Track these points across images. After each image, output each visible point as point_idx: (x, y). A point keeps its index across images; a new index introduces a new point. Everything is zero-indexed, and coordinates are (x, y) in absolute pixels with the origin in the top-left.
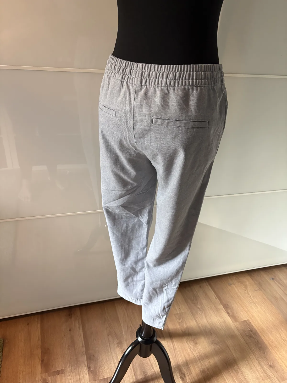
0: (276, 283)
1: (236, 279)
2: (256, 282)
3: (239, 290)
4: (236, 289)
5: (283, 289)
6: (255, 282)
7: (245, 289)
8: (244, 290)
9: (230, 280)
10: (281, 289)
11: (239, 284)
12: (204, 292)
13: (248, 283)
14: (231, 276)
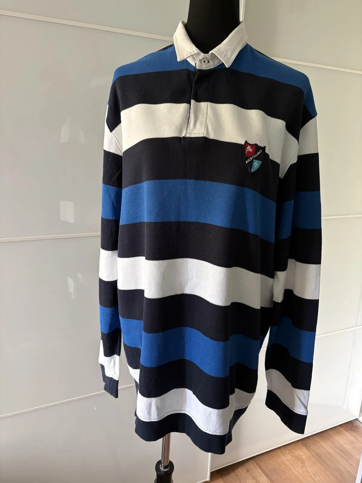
1: (289, 453)
3: (296, 468)
4: (292, 468)
5: (346, 459)
8: (301, 467)
9: (282, 456)
10: (344, 458)
11: (294, 459)
12: (254, 478)
13: (304, 457)
14: (282, 449)
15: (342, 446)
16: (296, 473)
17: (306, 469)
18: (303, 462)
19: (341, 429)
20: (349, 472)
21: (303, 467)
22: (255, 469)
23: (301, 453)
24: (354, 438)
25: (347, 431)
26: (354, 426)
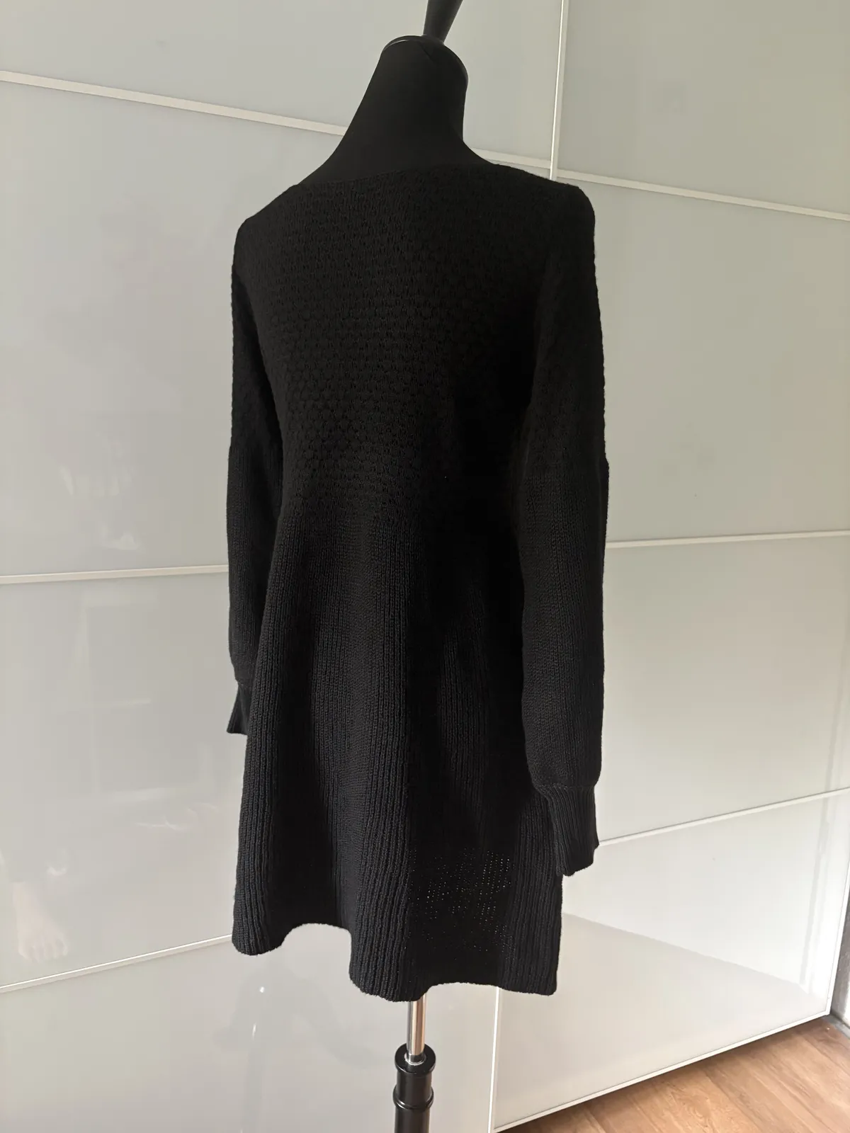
0: (784, 1089)
2: (731, 1094)
3: (690, 1127)
6: (727, 1095)
7: (705, 1122)
8: (702, 1125)
9: (657, 1100)
11: (686, 1106)
13: (708, 1102)
14: (658, 1086)
18: (706, 1114)
19: (798, 1038)
21: (707, 1126)
23: (701, 1093)
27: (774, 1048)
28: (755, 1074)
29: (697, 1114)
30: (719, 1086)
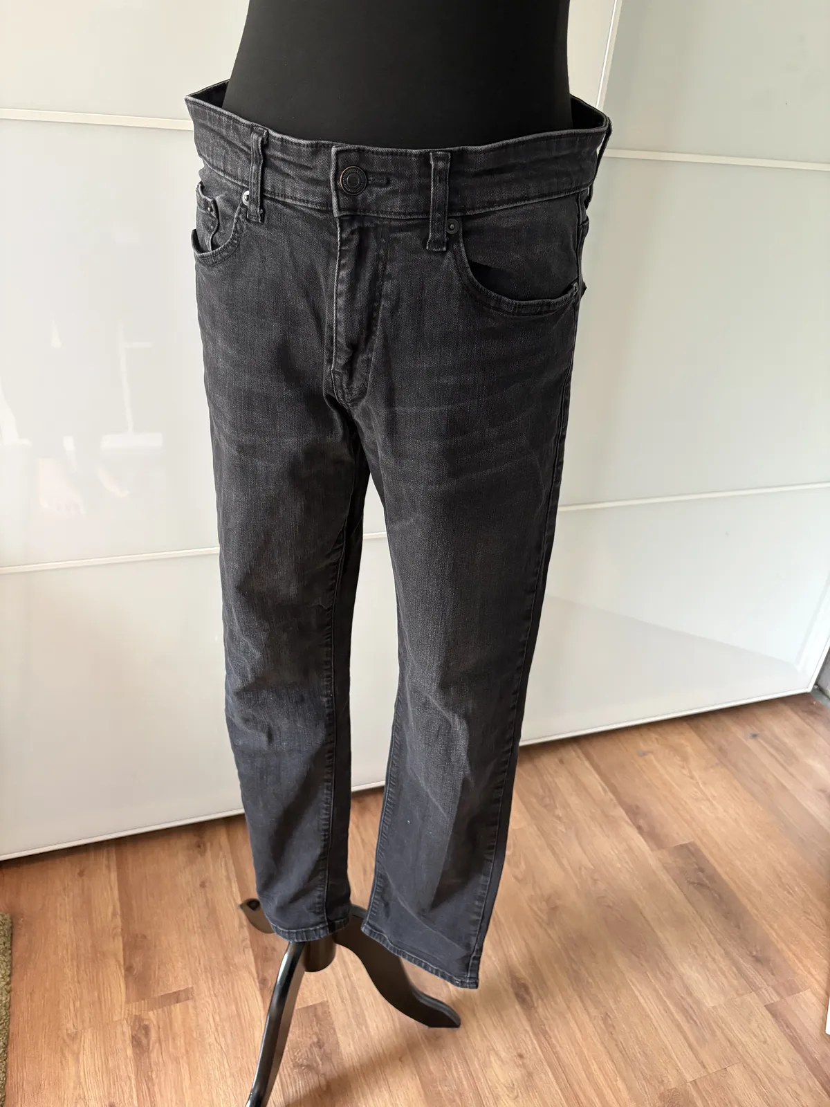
1: (656, 738)
3: (668, 767)
4: (659, 766)
6: (708, 745)
7: (683, 765)
8: (680, 767)
9: (641, 744)
10: (777, 760)
11: (667, 751)
12: (572, 775)
13: (689, 750)
14: (644, 731)
15: (777, 738)
16: (667, 777)
17: (690, 771)
18: (685, 758)
19: (782, 707)
20: (783, 787)
21: (683, 768)
22: (579, 760)
23: (683, 741)
24: (808, 727)
25: (797, 713)
26: (813, 704)
27: (759, 712)
28: (737, 732)
29: (678, 758)
30: (701, 738)
